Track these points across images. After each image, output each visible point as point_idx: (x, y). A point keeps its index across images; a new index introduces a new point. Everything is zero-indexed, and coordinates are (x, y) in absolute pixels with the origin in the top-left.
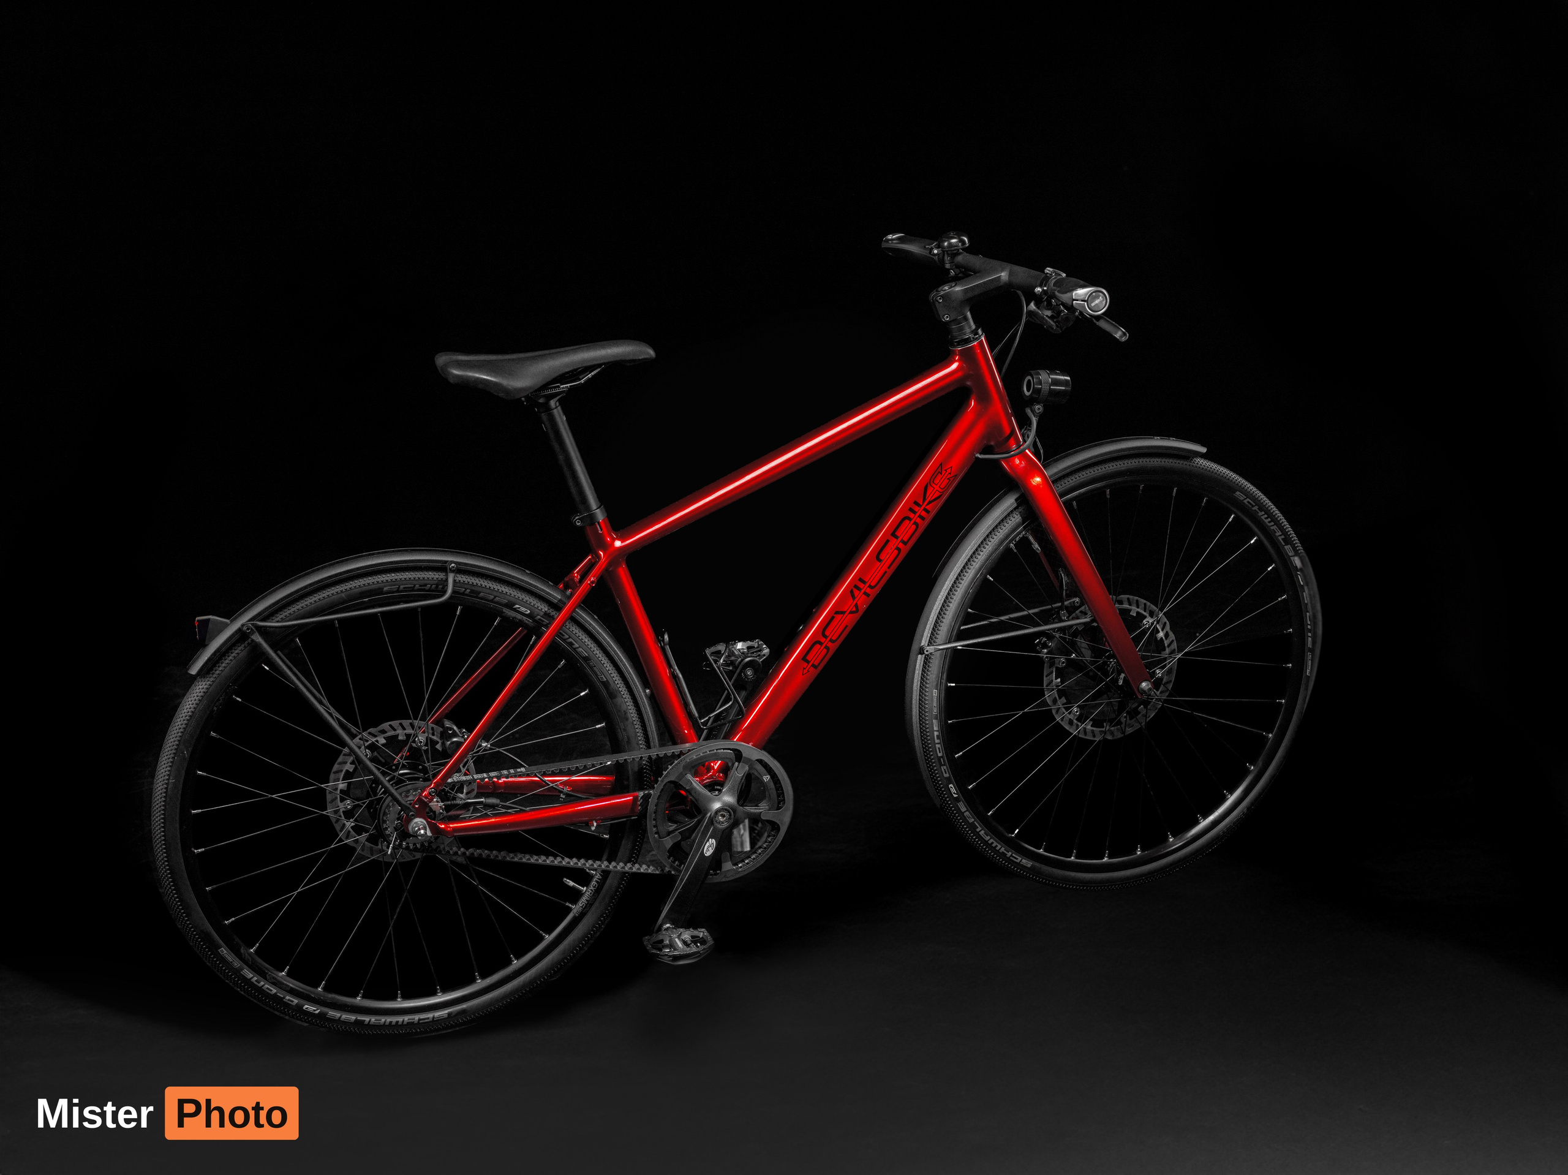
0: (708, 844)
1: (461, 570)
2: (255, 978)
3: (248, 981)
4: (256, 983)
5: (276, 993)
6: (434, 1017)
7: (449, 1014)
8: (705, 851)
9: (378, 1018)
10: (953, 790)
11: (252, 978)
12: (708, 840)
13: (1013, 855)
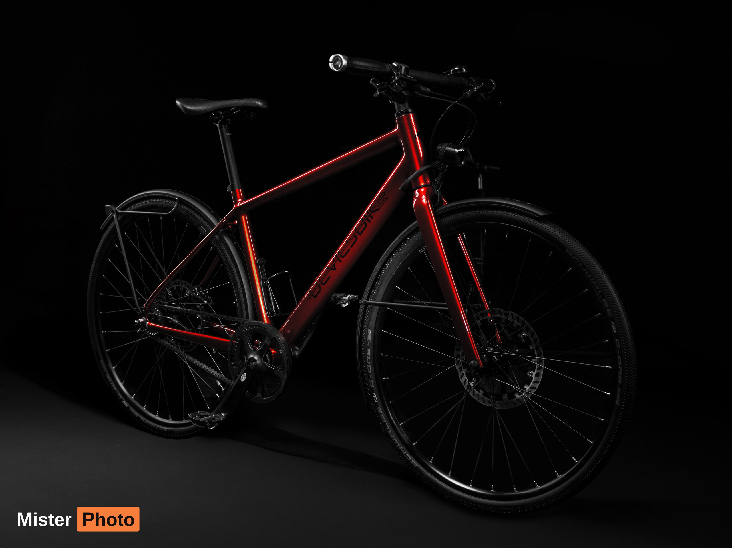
0: (243, 375)
1: (181, 201)
2: (110, 380)
3: (107, 380)
4: (109, 382)
5: (115, 390)
6: (163, 429)
7: (168, 430)
8: (241, 379)
9: (146, 420)
10: (375, 397)
11: (109, 379)
12: (243, 373)
13: (407, 454)
